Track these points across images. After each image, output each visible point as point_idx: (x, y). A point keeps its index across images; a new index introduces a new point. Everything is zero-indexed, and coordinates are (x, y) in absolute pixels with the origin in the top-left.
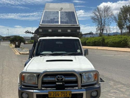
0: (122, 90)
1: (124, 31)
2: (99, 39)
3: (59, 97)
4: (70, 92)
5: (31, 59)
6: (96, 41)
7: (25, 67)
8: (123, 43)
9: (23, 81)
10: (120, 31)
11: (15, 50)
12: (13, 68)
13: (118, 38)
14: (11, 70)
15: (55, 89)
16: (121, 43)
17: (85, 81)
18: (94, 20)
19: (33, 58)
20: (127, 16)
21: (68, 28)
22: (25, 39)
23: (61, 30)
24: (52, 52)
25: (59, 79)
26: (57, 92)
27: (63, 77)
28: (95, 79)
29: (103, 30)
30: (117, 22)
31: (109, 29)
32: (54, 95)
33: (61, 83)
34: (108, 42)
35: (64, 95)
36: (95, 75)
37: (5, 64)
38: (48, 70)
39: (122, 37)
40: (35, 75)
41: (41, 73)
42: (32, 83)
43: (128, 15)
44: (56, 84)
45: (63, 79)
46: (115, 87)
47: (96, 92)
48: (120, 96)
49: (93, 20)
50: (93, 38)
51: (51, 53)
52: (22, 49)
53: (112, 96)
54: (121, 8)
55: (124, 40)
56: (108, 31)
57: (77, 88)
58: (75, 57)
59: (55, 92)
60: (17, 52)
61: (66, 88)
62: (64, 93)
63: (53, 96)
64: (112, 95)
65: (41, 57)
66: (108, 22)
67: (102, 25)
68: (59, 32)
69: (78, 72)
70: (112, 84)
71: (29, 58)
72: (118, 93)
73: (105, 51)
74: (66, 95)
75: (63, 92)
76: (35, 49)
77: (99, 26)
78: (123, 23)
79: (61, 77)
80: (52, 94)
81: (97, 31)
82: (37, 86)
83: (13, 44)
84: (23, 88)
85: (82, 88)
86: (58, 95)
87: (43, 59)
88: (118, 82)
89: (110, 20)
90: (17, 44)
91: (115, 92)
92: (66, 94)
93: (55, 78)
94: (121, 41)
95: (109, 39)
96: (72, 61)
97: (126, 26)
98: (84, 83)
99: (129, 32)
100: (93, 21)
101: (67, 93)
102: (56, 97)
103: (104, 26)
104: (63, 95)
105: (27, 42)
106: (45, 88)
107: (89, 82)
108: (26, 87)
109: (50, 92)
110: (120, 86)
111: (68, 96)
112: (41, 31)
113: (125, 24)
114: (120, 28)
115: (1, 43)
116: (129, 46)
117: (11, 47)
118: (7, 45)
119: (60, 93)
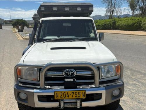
0: (142, 81)
1: (136, 13)
2: (110, 22)
3: (69, 98)
4: (84, 91)
5: (31, 45)
6: (106, 23)
8: (136, 26)
9: (20, 76)
10: (132, 13)
11: (18, 35)
12: (14, 55)
13: (131, 20)
14: (12, 57)
15: (63, 87)
16: (134, 25)
17: (103, 75)
18: (103, 0)
19: (34, 45)
23: (68, 8)
24: (58, 37)
25: (69, 73)
26: (66, 92)
27: (74, 71)
28: (117, 73)
29: (113, 11)
30: (129, 2)
31: (119, 11)
32: (63, 96)
33: (72, 80)
34: (119, 25)
35: (76, 95)
36: (117, 67)
37: (6, 50)
38: (53, 63)
39: (135, 19)
40: (36, 68)
41: (44, 66)
42: (32, 80)
44: (64, 80)
46: (133, 77)
47: (119, 90)
48: (141, 89)
50: (102, 21)
51: (56, 37)
52: (25, 34)
53: (131, 89)
55: (137, 23)
56: (119, 13)
57: (93, 86)
58: (88, 43)
59: (64, 92)
60: (20, 36)
61: (78, 87)
62: (76, 93)
63: (61, 97)
64: (131, 87)
65: (44, 43)
66: (119, 2)
67: (112, 6)
69: (95, 65)
70: (129, 74)
72: (138, 85)
73: (116, 35)
74: (79, 95)
75: (74, 92)
76: (36, 33)
77: (109, 7)
78: (135, 4)
79: (72, 71)
80: (60, 95)
81: (107, 13)
82: (38, 83)
83: (16, 28)
84: (20, 86)
85: (100, 85)
86: (67, 96)
87: (47, 45)
88: (136, 71)
91: (134, 84)
92: (79, 94)
93: (63, 72)
94: (134, 24)
95: (121, 22)
96: (84, 48)
97: (138, 7)
98: (102, 79)
99: (142, 14)
100: (102, 2)
101: (79, 93)
102: (64, 98)
103: (114, 7)
104: (74, 95)
106: (50, 87)
107: (109, 77)
108: (23, 84)
109: (57, 92)
110: (139, 76)
111: (82, 97)
112: (44, 10)
113: (138, 4)
114: (132, 9)
115: (3, 27)
116: (143, 29)
117: (14, 31)
118: (10, 29)
119: (70, 93)
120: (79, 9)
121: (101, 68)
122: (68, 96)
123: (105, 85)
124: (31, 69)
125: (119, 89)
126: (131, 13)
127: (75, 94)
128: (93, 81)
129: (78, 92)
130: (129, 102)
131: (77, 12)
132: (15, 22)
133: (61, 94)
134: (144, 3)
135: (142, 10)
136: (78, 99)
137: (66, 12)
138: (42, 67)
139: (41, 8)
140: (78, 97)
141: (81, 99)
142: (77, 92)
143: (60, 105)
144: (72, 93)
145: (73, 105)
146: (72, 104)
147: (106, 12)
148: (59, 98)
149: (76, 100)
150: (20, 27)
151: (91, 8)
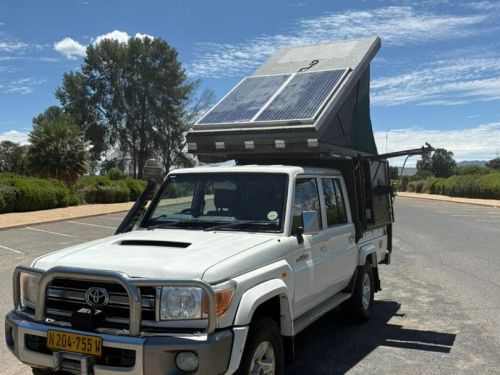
3: (71, 350)
4: (98, 340)
21: (273, 135)
23: (252, 142)
26: (68, 335)
32: (59, 341)
35: (84, 346)
45: (104, 298)
63: (57, 344)
68: (249, 150)
69: (131, 281)
75: (81, 337)
79: (100, 293)
80: (56, 341)
92: (89, 344)
98: (161, 320)
104: (81, 345)
107: (183, 320)
109: (52, 332)
112: (195, 148)
119: (73, 338)
122: (70, 345)
129: (87, 337)
133: (58, 338)
139: (189, 144)
140: (86, 351)
144: (77, 338)
149: (79, 356)
151: (312, 140)
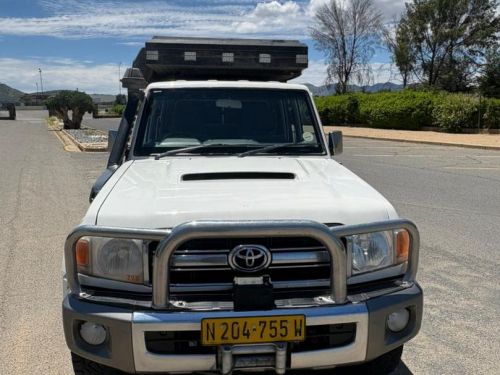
0: (455, 281)
1: (415, 78)
2: (341, 103)
3: (249, 341)
4: (298, 318)
5: (116, 166)
7: (91, 201)
8: (419, 117)
9: (83, 268)
10: (402, 80)
11: (64, 137)
13: (402, 100)
15: (230, 305)
16: (410, 114)
18: (321, 42)
19: (125, 165)
20: (424, 29)
22: (96, 102)
23: (232, 54)
24: (202, 140)
25: (247, 258)
26: (241, 323)
27: (266, 250)
28: (398, 257)
29: (347, 74)
30: (392, 49)
31: (365, 72)
32: (229, 334)
33: (259, 280)
34: (368, 113)
35: (273, 332)
36: (400, 238)
37: (28, 184)
38: (194, 223)
39: (414, 97)
40: (137, 242)
41: (166, 236)
42: (125, 279)
43: (429, 25)
44: (233, 282)
45: (262, 259)
47: (407, 313)
48: (455, 305)
49: (317, 42)
51: (196, 143)
52: (87, 134)
54: (406, 4)
55: (420, 106)
56: (364, 77)
57: (327, 300)
58: (299, 162)
59: (232, 321)
60: (70, 142)
61: (278, 303)
62: (273, 325)
63: (223, 338)
65: (157, 158)
66: (366, 48)
67: (345, 57)
68: (228, 63)
69: (334, 231)
71: (108, 165)
72: (445, 292)
74: (283, 331)
75: (268, 320)
77: (337, 59)
78: (411, 53)
79: (256, 252)
80: (219, 332)
81: (330, 77)
82: (146, 289)
83: (59, 118)
84: (84, 300)
85: (350, 298)
86: (244, 334)
87: (168, 167)
88: (431, 249)
89: (372, 42)
90: (71, 118)
92: (282, 327)
93: (228, 254)
94: (413, 110)
95: (373, 104)
96: (290, 176)
97: (419, 63)
98: (352, 276)
99: (429, 83)
101: (284, 324)
102: (236, 341)
103: (352, 61)
104: (268, 331)
105: (102, 112)
106: (184, 303)
107: (375, 271)
108: (96, 294)
109: (211, 322)
110: (444, 264)
111: (291, 336)
112: (156, 58)
113: (419, 54)
114: (401, 70)
115: (17, 113)
116: (437, 125)
117: (51, 127)
118: (39, 121)
119: (253, 324)
120: (265, 58)
121: (351, 241)
122: (248, 335)
123: (365, 296)
124: (122, 245)
125: (408, 309)
126: (398, 80)
127: (271, 328)
128: (325, 283)
129: (279, 319)
130: (424, 347)
131: (257, 67)
132: (56, 99)
133: (223, 328)
134: (434, 51)
135: (431, 72)
136: (280, 344)
137: (226, 67)
138: (161, 239)
139: (148, 52)
140: (279, 338)
141: (289, 343)
142: (275, 322)
143: (219, 364)
144: (261, 322)
145: (264, 364)
146: (260, 359)
147: (326, 76)
148: (218, 341)
149: (274, 347)
150: (70, 114)
151: (302, 56)
